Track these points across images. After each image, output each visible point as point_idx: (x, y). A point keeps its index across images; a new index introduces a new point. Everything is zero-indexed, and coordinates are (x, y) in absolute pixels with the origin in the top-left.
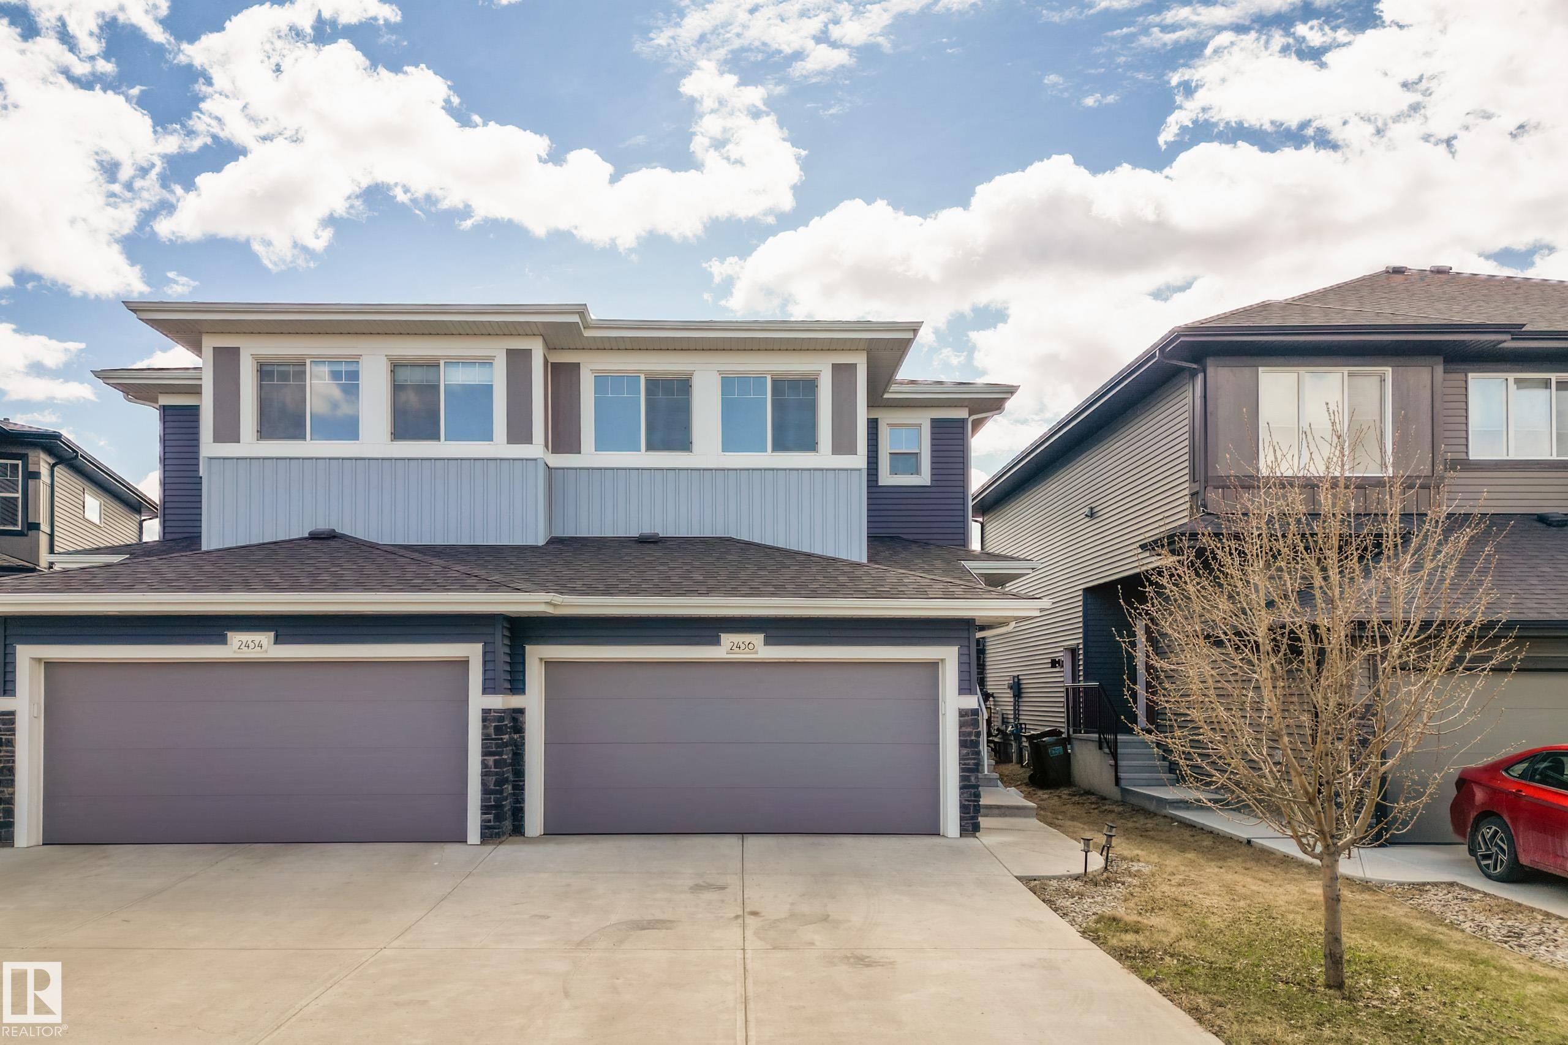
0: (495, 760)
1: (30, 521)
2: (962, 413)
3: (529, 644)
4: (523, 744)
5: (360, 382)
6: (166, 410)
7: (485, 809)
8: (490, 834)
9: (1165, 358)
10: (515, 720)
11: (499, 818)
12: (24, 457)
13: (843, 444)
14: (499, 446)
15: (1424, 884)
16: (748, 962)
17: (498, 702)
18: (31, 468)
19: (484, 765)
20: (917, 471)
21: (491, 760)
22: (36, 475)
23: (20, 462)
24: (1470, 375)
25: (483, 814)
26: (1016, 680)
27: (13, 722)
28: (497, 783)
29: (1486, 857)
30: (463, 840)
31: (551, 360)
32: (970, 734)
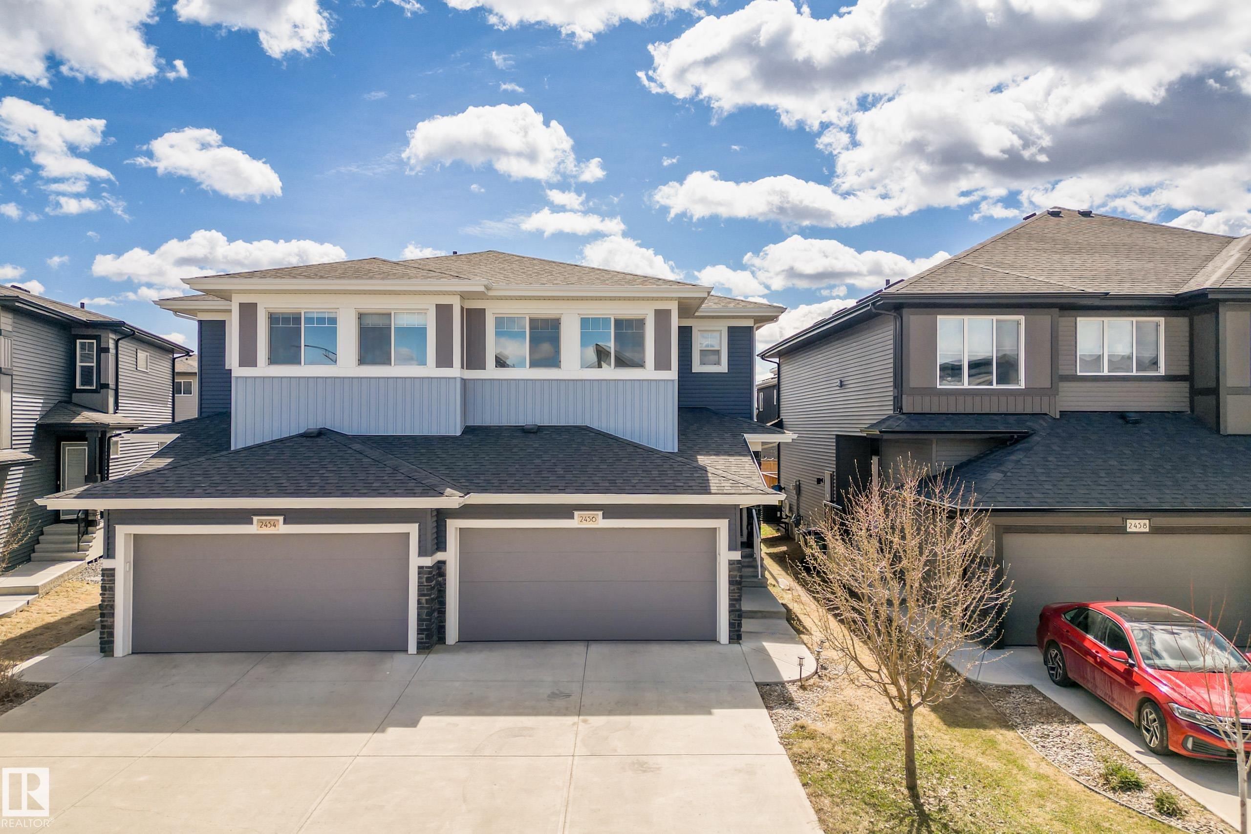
0: (426, 599)
1: (102, 382)
2: (749, 323)
3: (449, 518)
4: (445, 584)
5: (338, 326)
6: (201, 322)
7: (420, 631)
8: (424, 647)
9: (875, 309)
10: (439, 568)
11: (429, 637)
12: (98, 338)
13: (662, 363)
14: (430, 370)
15: (1011, 687)
16: (574, 767)
17: (428, 562)
18: (103, 345)
19: (419, 602)
20: (718, 363)
21: (424, 599)
22: (107, 350)
23: (95, 341)
24: (1078, 319)
25: (418, 634)
26: (798, 483)
27: (113, 575)
28: (427, 614)
29: (1053, 669)
30: (406, 650)
31: (465, 307)
32: (736, 576)
